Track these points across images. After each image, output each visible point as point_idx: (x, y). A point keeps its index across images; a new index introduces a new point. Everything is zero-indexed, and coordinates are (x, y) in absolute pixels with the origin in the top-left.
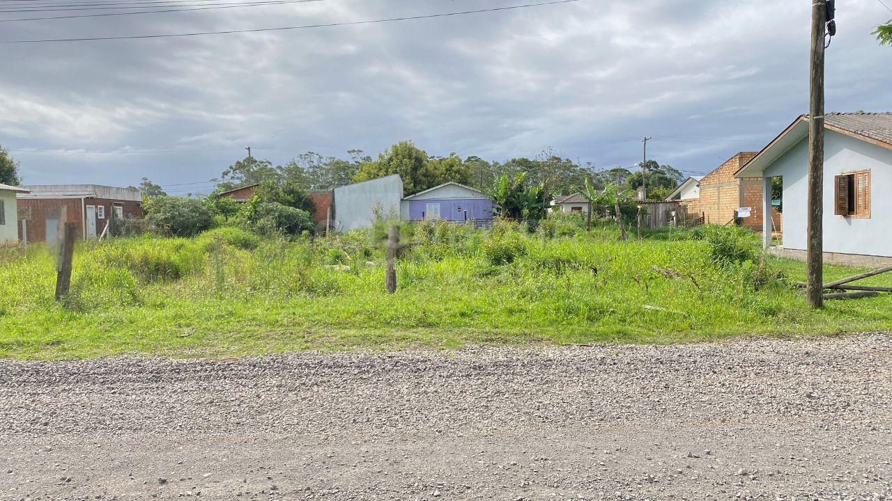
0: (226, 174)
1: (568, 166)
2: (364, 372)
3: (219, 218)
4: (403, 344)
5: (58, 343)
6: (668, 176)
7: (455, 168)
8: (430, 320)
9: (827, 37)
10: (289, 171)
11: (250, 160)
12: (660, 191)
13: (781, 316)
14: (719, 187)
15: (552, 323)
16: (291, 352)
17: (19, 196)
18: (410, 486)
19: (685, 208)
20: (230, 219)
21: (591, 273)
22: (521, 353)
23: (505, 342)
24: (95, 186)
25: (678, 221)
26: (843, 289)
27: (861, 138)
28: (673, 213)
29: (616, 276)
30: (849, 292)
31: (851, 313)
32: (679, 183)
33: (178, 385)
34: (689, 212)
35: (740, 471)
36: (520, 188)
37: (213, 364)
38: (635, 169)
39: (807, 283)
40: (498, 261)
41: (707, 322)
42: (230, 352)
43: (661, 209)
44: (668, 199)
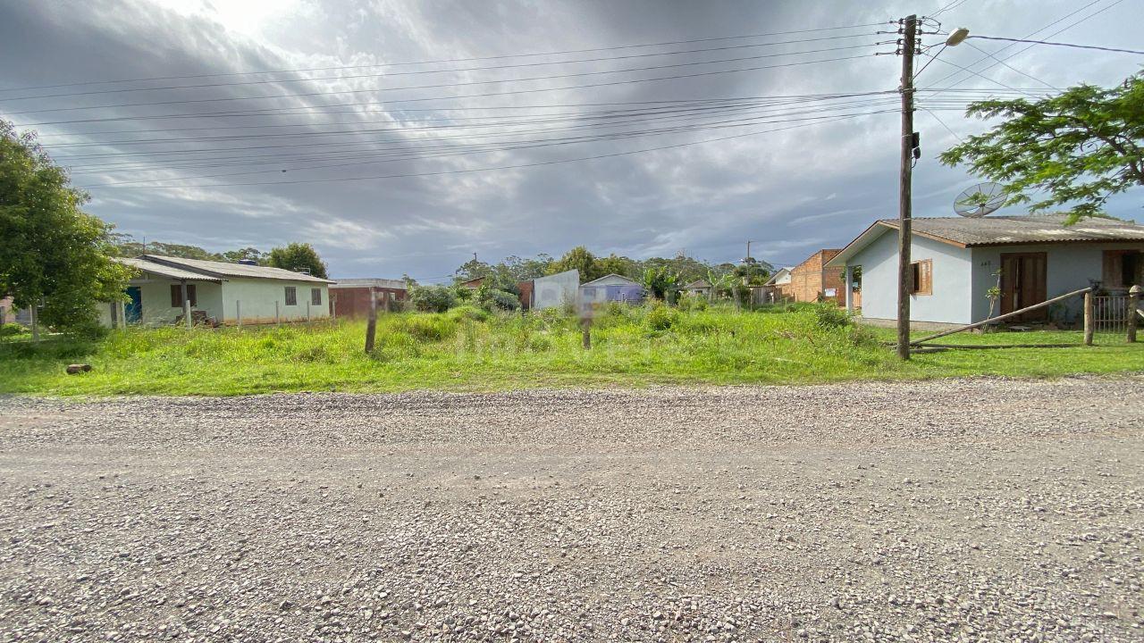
0: (458, 271)
1: (690, 262)
2: (586, 403)
3: (459, 300)
4: (605, 384)
5: (373, 382)
6: (763, 268)
7: (614, 265)
8: (621, 368)
9: (913, 160)
10: (499, 269)
11: (475, 262)
12: (760, 279)
13: (881, 366)
14: (806, 274)
15: (709, 370)
16: (531, 388)
17: (330, 286)
18: (654, 485)
19: (780, 290)
20: (466, 301)
21: (731, 335)
22: (694, 390)
23: (678, 383)
24: (377, 280)
25: (775, 299)
26: (920, 346)
27: (926, 235)
28: (772, 294)
29: (748, 338)
30: (924, 348)
31: (933, 363)
32: (771, 273)
33: (462, 411)
34: (783, 293)
35: (906, 480)
36: (662, 278)
37: (481, 396)
38: (739, 263)
39: (898, 342)
40: (659, 327)
41: (825, 370)
42: (490, 388)
43: (763, 291)
44: (767, 284)
